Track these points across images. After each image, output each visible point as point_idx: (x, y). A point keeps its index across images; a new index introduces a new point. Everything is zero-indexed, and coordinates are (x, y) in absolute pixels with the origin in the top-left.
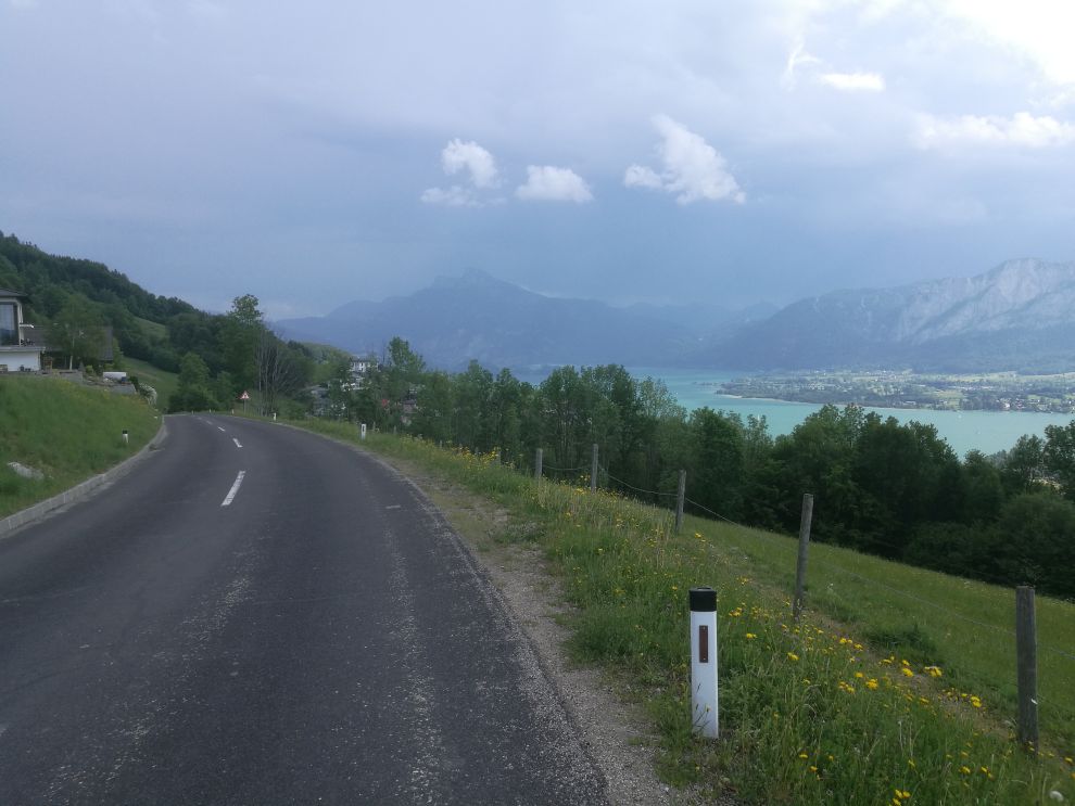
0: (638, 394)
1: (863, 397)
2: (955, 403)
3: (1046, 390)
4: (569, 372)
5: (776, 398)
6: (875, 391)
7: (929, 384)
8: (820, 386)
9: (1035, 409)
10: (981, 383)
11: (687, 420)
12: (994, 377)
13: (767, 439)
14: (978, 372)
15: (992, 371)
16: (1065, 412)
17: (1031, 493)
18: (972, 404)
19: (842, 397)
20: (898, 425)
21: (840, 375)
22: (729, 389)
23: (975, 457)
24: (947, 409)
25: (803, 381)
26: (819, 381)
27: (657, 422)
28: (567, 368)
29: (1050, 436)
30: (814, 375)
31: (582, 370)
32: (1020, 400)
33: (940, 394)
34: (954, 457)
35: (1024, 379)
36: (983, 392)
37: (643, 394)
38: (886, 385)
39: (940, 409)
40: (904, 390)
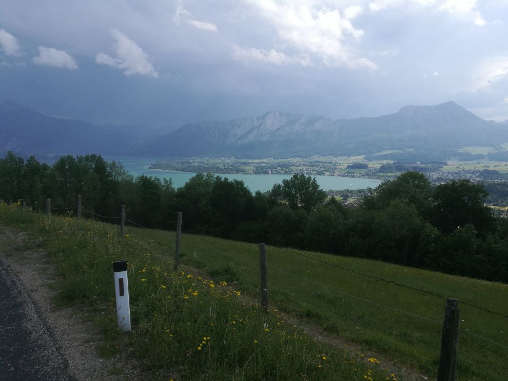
0: (108, 169)
1: (215, 170)
2: (251, 171)
3: (283, 165)
4: (70, 158)
5: (177, 170)
6: (220, 166)
7: (241, 163)
8: (196, 164)
9: (279, 173)
10: (260, 163)
11: (134, 181)
12: (265, 160)
13: (173, 189)
14: (260, 158)
15: (264, 158)
16: (290, 174)
17: (278, 207)
18: (257, 172)
19: (205, 169)
20: (229, 181)
21: (205, 160)
22: (155, 166)
23: (258, 193)
24: (249, 174)
25: (189, 162)
26: (196, 162)
27: (119, 183)
28: (69, 156)
29: (284, 183)
30: (193, 159)
31: (78, 157)
32: (274, 170)
33: (245, 167)
34: (251, 194)
35: (276, 161)
36: (261, 166)
37: (111, 169)
38: (224, 164)
39: (246, 174)
40: (232, 166)
